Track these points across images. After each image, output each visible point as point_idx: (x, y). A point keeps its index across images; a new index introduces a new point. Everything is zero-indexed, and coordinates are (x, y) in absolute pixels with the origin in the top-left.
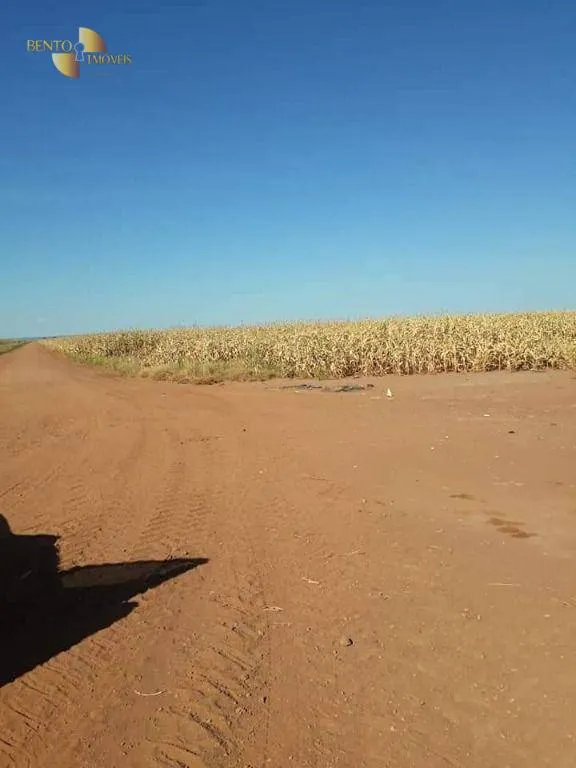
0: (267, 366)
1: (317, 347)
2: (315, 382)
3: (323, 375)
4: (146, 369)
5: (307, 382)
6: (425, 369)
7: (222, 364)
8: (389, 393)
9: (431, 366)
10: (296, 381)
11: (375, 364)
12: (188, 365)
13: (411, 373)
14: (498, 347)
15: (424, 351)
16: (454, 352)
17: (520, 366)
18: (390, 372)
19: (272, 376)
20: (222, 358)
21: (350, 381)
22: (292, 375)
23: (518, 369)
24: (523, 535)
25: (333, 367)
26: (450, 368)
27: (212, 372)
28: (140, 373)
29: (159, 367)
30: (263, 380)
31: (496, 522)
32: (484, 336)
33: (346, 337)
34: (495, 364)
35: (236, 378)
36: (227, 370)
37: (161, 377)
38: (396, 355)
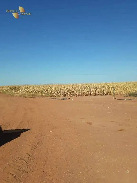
0: (46, 94)
1: (58, 90)
2: (57, 98)
3: (59, 96)
4: (17, 94)
5: (55, 98)
6: (81, 95)
7: (35, 93)
8: (73, 100)
9: (83, 94)
10: (53, 97)
11: (71, 94)
12: (27, 94)
13: (78, 96)
14: (97, 91)
15: (81, 91)
16: (88, 91)
17: (102, 94)
18: (74, 95)
19: (47, 96)
20: (36, 92)
21: (65, 98)
22: (52, 96)
23: (101, 95)
24: (91, 124)
25: (61, 94)
26: (87, 95)
27: (33, 95)
28: (16, 95)
29: (20, 94)
30: (45, 97)
31: (87, 122)
32: (94, 88)
33: (65, 88)
34: (96, 94)
35: (39, 97)
36: (37, 95)
37: (20, 96)
38: (75, 92)
